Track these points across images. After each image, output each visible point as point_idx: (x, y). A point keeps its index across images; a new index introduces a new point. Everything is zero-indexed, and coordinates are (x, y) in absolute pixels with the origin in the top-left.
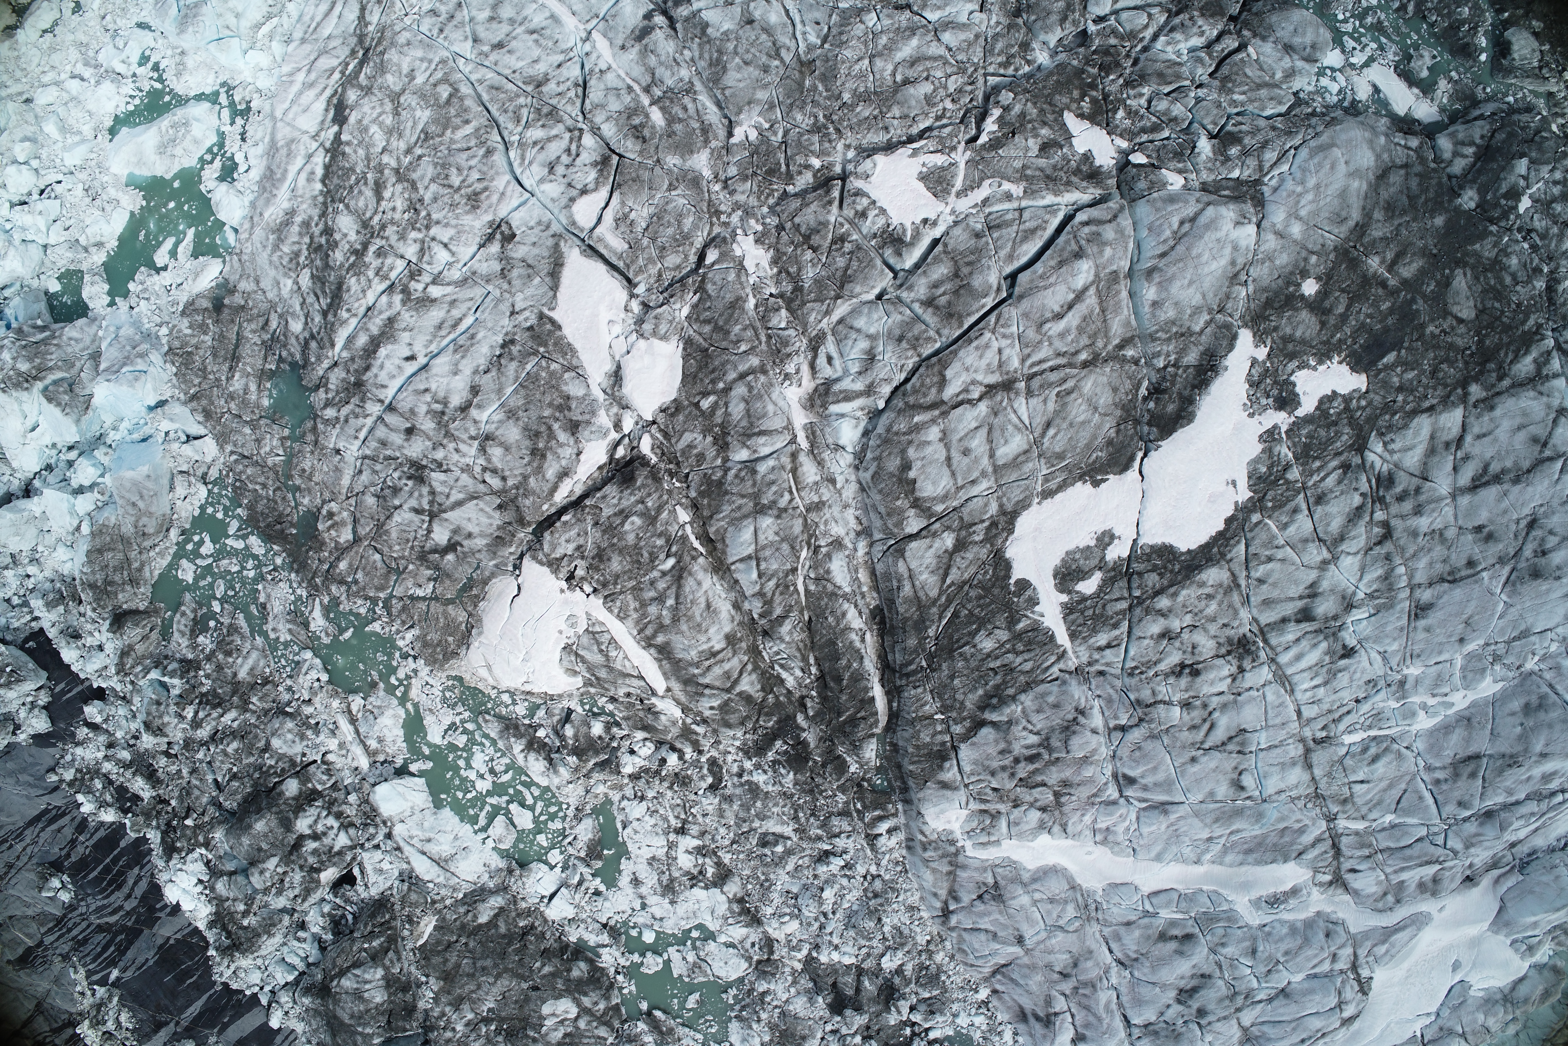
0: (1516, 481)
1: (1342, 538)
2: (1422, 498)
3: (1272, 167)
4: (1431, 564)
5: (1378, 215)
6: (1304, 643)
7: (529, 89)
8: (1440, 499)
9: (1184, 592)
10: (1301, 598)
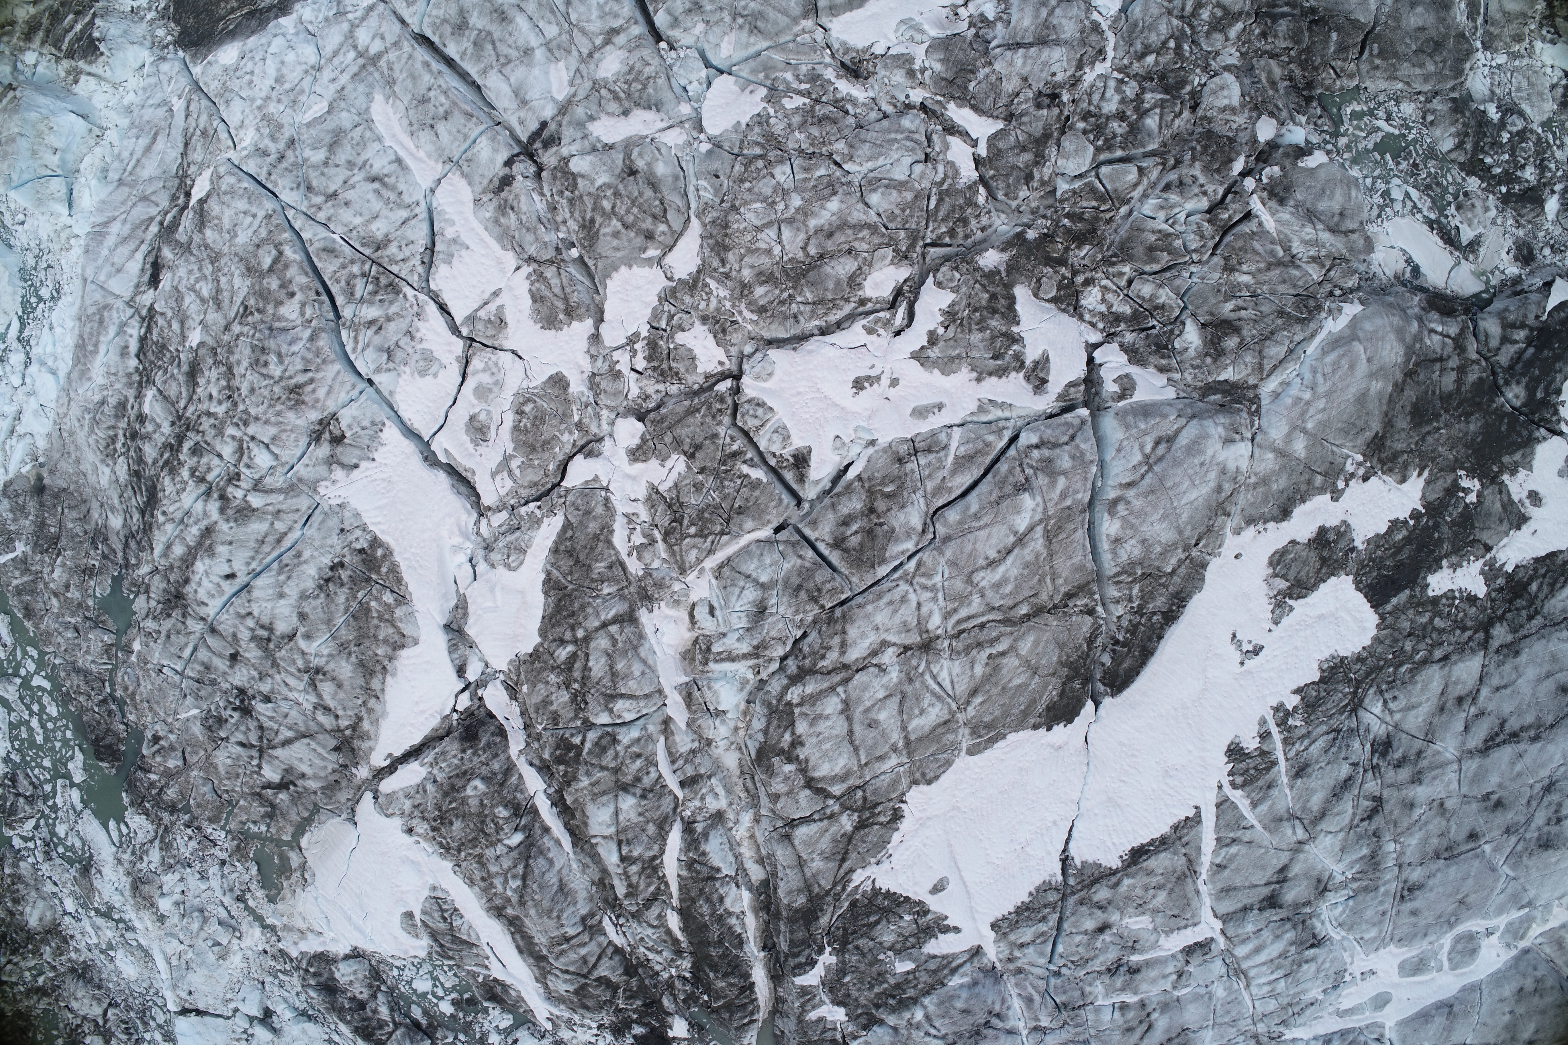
0: (1536, 739)
1: (1323, 815)
2: (1424, 763)
3: (1275, 367)
4: (1425, 841)
5: (1402, 423)
6: (1266, 934)
7: (367, 251)
8: (1443, 765)
9: (1127, 882)
10: (1267, 884)
